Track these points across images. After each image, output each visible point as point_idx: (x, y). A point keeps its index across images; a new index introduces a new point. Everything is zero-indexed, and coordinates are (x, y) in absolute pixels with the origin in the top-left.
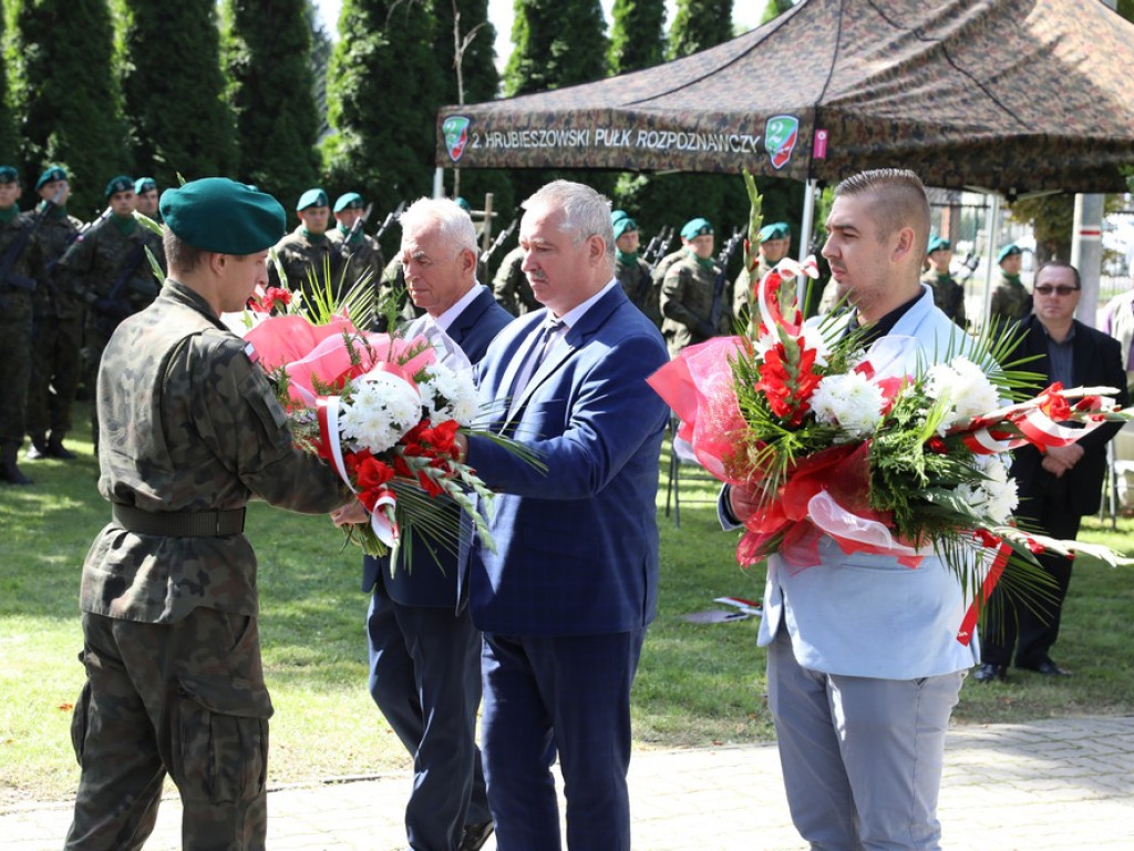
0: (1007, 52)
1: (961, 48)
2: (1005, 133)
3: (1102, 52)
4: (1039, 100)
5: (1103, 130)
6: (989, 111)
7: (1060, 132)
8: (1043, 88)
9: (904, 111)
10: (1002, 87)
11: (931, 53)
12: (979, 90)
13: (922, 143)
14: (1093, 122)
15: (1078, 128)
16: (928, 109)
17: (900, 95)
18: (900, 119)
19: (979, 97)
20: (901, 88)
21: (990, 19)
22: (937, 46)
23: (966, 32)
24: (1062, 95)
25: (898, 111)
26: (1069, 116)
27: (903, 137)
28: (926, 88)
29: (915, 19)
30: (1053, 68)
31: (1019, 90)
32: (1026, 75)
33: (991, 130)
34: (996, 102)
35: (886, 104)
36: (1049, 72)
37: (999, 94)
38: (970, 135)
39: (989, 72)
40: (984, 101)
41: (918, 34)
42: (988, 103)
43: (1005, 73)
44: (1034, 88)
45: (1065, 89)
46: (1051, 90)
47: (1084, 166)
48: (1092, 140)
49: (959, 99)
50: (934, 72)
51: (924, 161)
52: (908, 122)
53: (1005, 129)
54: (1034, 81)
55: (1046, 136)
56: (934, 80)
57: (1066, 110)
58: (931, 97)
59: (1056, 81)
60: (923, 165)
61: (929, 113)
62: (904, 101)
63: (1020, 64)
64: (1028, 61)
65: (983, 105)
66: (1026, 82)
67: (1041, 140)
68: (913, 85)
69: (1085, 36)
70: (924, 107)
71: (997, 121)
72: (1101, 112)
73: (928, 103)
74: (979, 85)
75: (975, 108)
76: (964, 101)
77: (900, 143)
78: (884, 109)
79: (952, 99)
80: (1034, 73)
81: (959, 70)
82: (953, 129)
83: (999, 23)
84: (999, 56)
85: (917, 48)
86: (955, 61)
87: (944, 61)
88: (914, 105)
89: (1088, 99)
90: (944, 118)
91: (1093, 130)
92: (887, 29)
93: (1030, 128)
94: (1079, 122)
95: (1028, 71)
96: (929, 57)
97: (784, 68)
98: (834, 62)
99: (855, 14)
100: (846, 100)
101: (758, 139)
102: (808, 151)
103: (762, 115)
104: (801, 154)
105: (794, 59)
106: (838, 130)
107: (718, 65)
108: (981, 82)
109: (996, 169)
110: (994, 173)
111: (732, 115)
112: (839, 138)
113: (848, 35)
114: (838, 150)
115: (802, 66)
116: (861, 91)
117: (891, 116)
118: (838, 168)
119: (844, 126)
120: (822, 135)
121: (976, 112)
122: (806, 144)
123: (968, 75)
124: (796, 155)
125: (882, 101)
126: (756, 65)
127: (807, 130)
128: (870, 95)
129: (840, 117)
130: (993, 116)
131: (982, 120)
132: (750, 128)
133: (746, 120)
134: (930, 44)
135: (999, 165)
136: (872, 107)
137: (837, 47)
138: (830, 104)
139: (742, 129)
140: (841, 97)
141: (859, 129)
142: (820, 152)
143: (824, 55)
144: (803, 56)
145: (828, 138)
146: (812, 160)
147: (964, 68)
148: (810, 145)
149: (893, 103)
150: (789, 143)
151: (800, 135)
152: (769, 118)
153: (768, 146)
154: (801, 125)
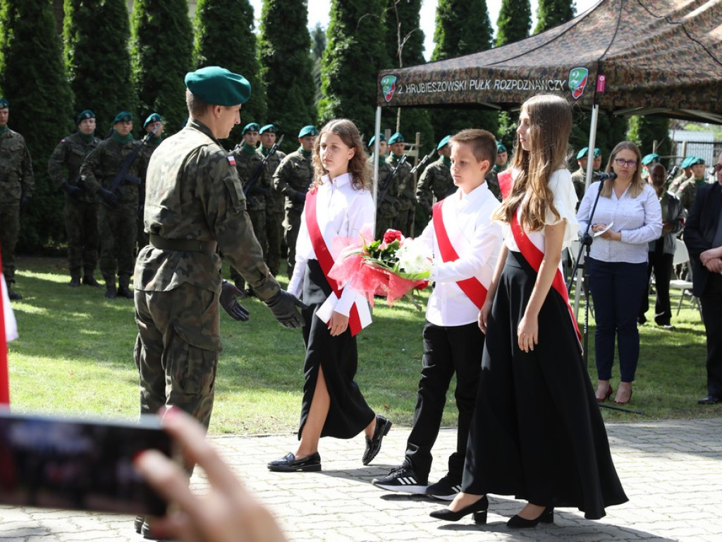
1: (696, 28)
2: (719, 78)
6: (710, 65)
9: (655, 64)
10: (720, 51)
11: (675, 31)
12: (705, 52)
13: (665, 84)
16: (671, 63)
17: (654, 54)
18: (651, 69)
19: (704, 56)
20: (655, 50)
21: (715, 11)
22: (679, 26)
23: (699, 19)
25: (651, 64)
27: (653, 80)
28: (671, 50)
29: (666, 11)
33: (709, 76)
34: (715, 60)
35: (644, 60)
37: (717, 55)
38: (696, 79)
39: (712, 41)
40: (707, 59)
41: (668, 20)
42: (710, 60)
43: (721, 43)
49: (691, 57)
50: (677, 42)
51: (666, 94)
52: (657, 71)
53: (719, 75)
56: (676, 46)
58: (673, 56)
60: (666, 97)
61: (671, 66)
62: (655, 58)
65: (706, 61)
68: (663, 49)
70: (668, 62)
71: (714, 70)
73: (671, 60)
74: (705, 49)
75: (700, 63)
76: (694, 59)
77: (651, 83)
78: (642, 63)
79: (687, 57)
81: (693, 40)
82: (685, 75)
85: (667, 28)
86: (691, 35)
87: (684, 35)
88: (662, 61)
90: (680, 69)
92: (649, 18)
96: (675, 33)
97: (584, 42)
98: (614, 38)
99: (630, 10)
100: (619, 57)
101: (565, 81)
102: (594, 88)
103: (567, 68)
104: (590, 90)
105: (591, 36)
106: (613, 75)
107: (546, 42)
108: (706, 47)
109: (712, 99)
110: (712, 102)
111: (550, 68)
112: (613, 80)
113: (625, 22)
114: (612, 87)
115: (594, 40)
116: (629, 52)
117: (646, 67)
118: (613, 98)
119: (616, 73)
120: (602, 78)
121: (701, 65)
122: (592, 84)
123: (699, 43)
124: (586, 91)
125: (641, 57)
126: (567, 41)
127: (593, 75)
128: (634, 55)
129: (614, 67)
130: (712, 67)
131: (704, 70)
132: (560, 75)
133: (558, 71)
134: (675, 26)
135: (714, 97)
136: (635, 61)
137: (617, 29)
138: (607, 60)
139: (556, 77)
140: (615, 55)
141: (625, 75)
142: (601, 88)
143: (610, 33)
144: (596, 34)
145: (606, 80)
146: (596, 93)
147: (696, 39)
148: (594, 84)
149: (648, 59)
150: (582, 84)
151: (589, 79)
152: (571, 69)
153: (571, 87)
154: (589, 73)
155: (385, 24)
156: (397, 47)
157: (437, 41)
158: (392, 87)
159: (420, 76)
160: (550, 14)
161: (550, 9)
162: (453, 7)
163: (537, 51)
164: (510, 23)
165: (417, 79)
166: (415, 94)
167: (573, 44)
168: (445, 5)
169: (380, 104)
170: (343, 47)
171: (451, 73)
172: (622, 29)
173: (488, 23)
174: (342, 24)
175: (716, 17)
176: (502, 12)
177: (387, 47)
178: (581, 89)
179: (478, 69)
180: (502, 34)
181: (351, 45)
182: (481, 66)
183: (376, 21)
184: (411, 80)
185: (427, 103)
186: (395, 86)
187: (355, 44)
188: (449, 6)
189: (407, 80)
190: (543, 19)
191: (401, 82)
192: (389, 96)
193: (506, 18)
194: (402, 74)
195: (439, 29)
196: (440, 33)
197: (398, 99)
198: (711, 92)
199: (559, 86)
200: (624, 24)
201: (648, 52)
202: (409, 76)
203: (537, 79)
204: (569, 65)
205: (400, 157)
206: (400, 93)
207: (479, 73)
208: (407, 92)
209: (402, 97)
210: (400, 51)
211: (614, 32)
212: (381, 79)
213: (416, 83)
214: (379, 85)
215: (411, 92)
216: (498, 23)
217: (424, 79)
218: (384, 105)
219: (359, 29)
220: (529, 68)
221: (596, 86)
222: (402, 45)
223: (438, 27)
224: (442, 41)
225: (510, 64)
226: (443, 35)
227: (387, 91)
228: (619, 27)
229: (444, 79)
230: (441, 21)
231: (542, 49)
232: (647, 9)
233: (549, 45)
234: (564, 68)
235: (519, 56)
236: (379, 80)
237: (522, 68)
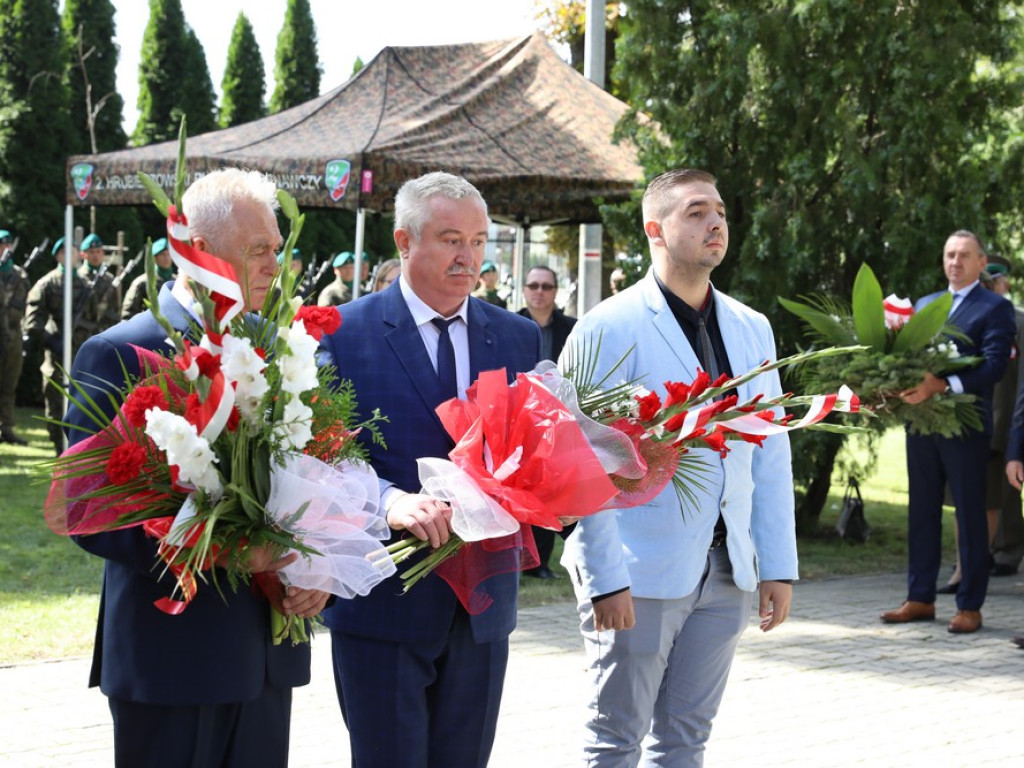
0: (514, 114)
1: (479, 110)
2: (510, 174)
3: (585, 115)
4: (537, 150)
5: (585, 173)
6: (498, 157)
7: (551, 173)
8: (540, 141)
9: (432, 157)
10: (509, 140)
11: (455, 114)
12: (491, 142)
14: (577, 166)
15: (565, 171)
16: (451, 155)
17: (430, 145)
18: (429, 162)
19: (491, 147)
20: (431, 139)
21: (500, 89)
22: (459, 109)
23: (481, 98)
24: (555, 146)
25: (428, 157)
26: (559, 162)
28: (452, 140)
29: (443, 88)
30: (548, 126)
31: (522, 142)
32: (528, 131)
33: (499, 172)
34: (504, 151)
35: (418, 151)
36: (545, 129)
37: (507, 145)
38: (483, 176)
39: (499, 128)
40: (495, 150)
41: (445, 99)
42: (498, 151)
43: (511, 130)
44: (533, 141)
45: (557, 142)
46: (547, 143)
47: (571, 199)
48: (576, 180)
49: (475, 148)
50: (457, 128)
53: (510, 171)
54: (533, 135)
55: (541, 176)
56: (456, 134)
57: (558, 157)
58: (454, 146)
59: (550, 136)
61: (452, 159)
62: (432, 149)
63: (523, 123)
64: (529, 120)
65: (494, 153)
66: (527, 136)
67: (538, 180)
68: (440, 137)
69: (573, 103)
71: (504, 165)
72: (583, 159)
73: (452, 151)
74: (491, 138)
75: (488, 155)
76: (480, 150)
78: (416, 155)
79: (470, 148)
80: (533, 130)
81: (476, 127)
82: (470, 171)
83: (508, 92)
84: (507, 116)
85: (444, 110)
86: (474, 120)
87: (465, 120)
88: (441, 153)
89: (574, 150)
90: (463, 163)
91: (577, 172)
92: (422, 96)
93: (529, 170)
94: (566, 166)
95: (530, 128)
96: (453, 117)
97: (342, 125)
98: (380, 120)
99: (397, 84)
100: (387, 148)
101: (320, 178)
102: (358, 187)
103: (323, 160)
104: (353, 189)
105: (350, 118)
106: (381, 171)
107: (292, 123)
108: (493, 136)
109: (504, 201)
110: (503, 204)
111: (300, 160)
112: (382, 177)
113: (392, 100)
114: (381, 186)
115: (355, 123)
116: (399, 142)
117: (422, 161)
118: (382, 200)
119: (385, 168)
120: (368, 175)
121: (489, 159)
122: (356, 182)
123: (483, 130)
124: (349, 190)
125: (415, 149)
126: (321, 123)
127: (357, 171)
128: (406, 145)
129: (382, 161)
130: (502, 162)
131: (493, 164)
132: (314, 170)
133: (311, 164)
134: (454, 107)
135: (506, 198)
136: (407, 154)
137: (383, 109)
138: (374, 151)
139: (308, 171)
140: (383, 146)
141: (397, 170)
142: (367, 188)
143: (373, 115)
144: (357, 116)
145: (373, 177)
146: (361, 194)
147: (480, 125)
148: (359, 182)
149: (424, 151)
150: (344, 181)
151: (352, 175)
152: (328, 162)
153: (328, 184)
154: (352, 167)
155: (68, 85)
156: (86, 116)
157: (142, 108)
158: (88, 179)
159: (125, 165)
160: (291, 75)
161: (289, 70)
162: (162, 64)
163: (281, 136)
164: (238, 87)
165: (122, 169)
166: (119, 190)
167: (328, 127)
168: (149, 61)
169: (71, 202)
170: (10, 115)
171: (169, 162)
172: (389, 109)
173: (210, 86)
174: (8, 83)
175: (502, 97)
176: (227, 72)
177: (73, 116)
178: (341, 189)
179: (204, 159)
180: (229, 100)
181: (22, 115)
182: (209, 155)
183: (55, 82)
184: (113, 171)
185: (136, 201)
186: (92, 179)
187: (27, 113)
188: (156, 62)
189: (108, 171)
190: (282, 82)
191: (99, 174)
192: (83, 192)
193: (233, 79)
194: (101, 162)
195: (143, 93)
196: (145, 98)
197: (96, 196)
198: (501, 192)
199: (313, 183)
200: (391, 103)
201: (423, 142)
202: (111, 165)
203: (285, 174)
204: (325, 157)
205: (98, 268)
206: (98, 187)
207: (206, 164)
208: (108, 187)
209: (101, 193)
210: (91, 122)
211: (380, 113)
212: (71, 167)
213: (121, 176)
214: (68, 177)
215: (114, 187)
216: (222, 86)
217: (130, 170)
218: (77, 203)
219: (32, 91)
220: (273, 159)
221: (361, 186)
222: (94, 115)
223: (142, 90)
224: (148, 109)
225: (247, 152)
226: (149, 100)
227: (80, 185)
228: (387, 107)
229: (159, 170)
230: (145, 83)
231: (288, 133)
232: (418, 84)
233: (297, 128)
234: (318, 160)
235: (258, 143)
236: (67, 170)
237: (264, 158)
